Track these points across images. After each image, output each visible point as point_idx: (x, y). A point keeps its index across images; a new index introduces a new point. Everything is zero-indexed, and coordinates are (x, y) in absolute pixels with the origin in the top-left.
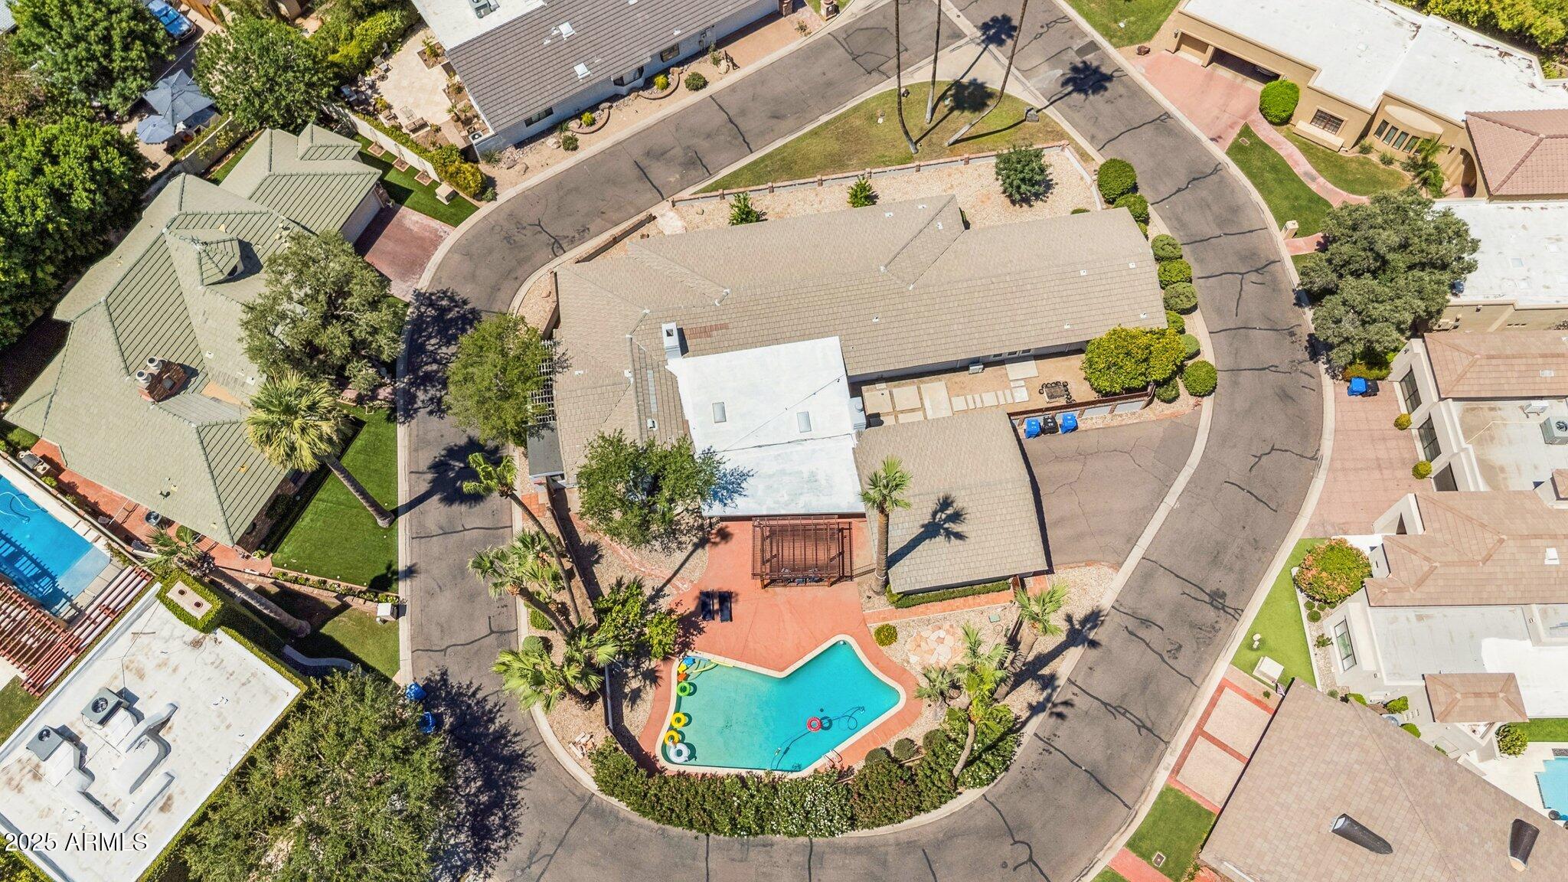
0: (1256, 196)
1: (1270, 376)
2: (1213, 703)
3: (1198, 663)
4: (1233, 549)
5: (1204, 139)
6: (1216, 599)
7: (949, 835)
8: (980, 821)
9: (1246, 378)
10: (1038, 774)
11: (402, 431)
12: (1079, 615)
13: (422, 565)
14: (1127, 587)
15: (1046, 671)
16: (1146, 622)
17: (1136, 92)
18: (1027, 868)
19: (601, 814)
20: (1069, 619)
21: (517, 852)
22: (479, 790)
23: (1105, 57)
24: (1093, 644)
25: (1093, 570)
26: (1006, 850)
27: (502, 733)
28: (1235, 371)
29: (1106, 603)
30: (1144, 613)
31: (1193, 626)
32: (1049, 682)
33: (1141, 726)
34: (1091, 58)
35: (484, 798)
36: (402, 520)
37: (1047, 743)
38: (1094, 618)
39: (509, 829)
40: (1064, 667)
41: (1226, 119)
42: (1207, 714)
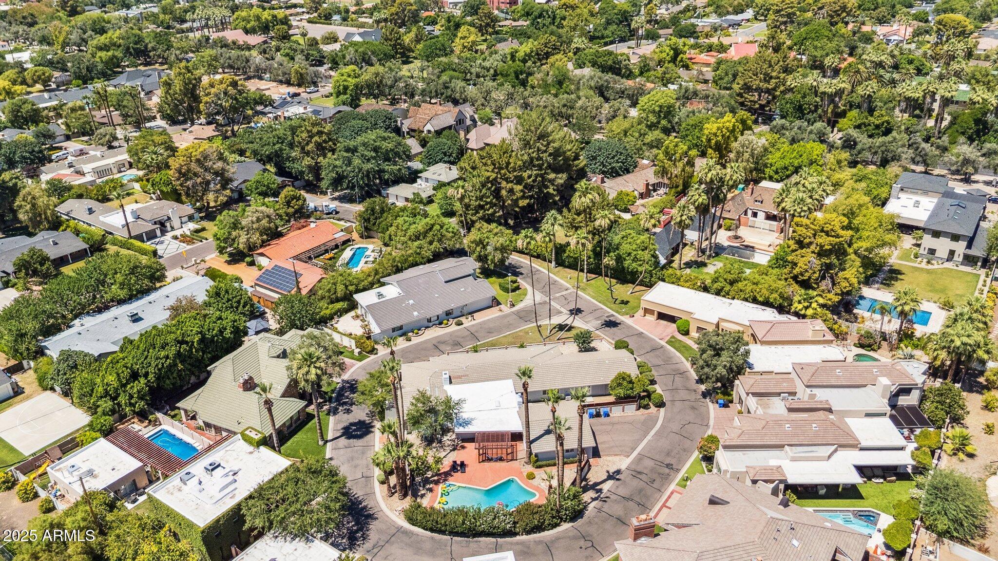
0: (678, 354)
1: (687, 403)
2: (669, 497)
3: (662, 485)
4: (676, 451)
5: (657, 339)
6: (668, 466)
7: (557, 539)
8: (571, 534)
9: (677, 403)
10: (596, 519)
11: (332, 419)
12: (612, 471)
13: (335, 457)
14: (632, 463)
15: (598, 487)
16: (639, 473)
17: (629, 327)
18: (591, 548)
19: (406, 533)
20: (608, 472)
21: (368, 545)
22: (353, 526)
23: (617, 318)
24: (618, 479)
25: (618, 458)
26: (582, 543)
27: (365, 507)
28: (673, 401)
29: (623, 467)
30: (639, 470)
31: (659, 474)
32: (600, 491)
33: (639, 504)
34: (612, 319)
35: (355, 528)
36: (328, 444)
37: (599, 510)
38: (618, 472)
39: (365, 538)
40: (606, 487)
41: (665, 334)
42: (667, 501)
